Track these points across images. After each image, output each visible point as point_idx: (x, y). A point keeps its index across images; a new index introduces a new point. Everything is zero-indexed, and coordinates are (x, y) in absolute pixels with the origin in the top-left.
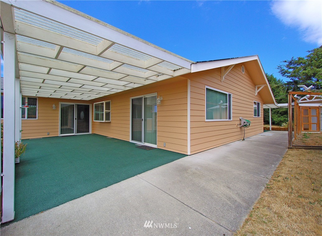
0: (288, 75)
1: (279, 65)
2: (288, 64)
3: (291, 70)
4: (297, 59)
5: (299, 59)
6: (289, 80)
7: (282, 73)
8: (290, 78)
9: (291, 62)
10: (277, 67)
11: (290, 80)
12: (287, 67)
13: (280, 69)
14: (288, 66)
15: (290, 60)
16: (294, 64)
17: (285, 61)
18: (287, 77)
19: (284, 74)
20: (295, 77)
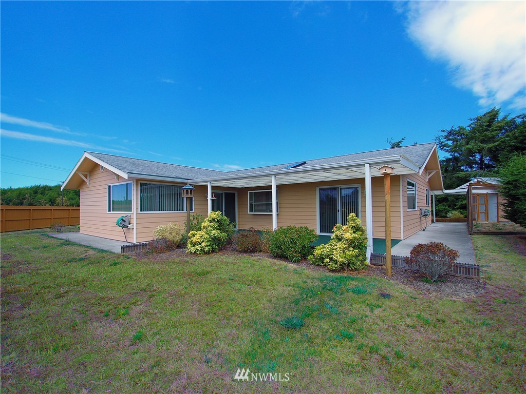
0: (447, 149)
1: (437, 136)
2: (446, 134)
3: (450, 143)
4: (457, 129)
5: (460, 128)
6: (448, 155)
7: (440, 147)
8: (450, 154)
9: (450, 132)
10: (435, 138)
11: (450, 155)
12: (445, 138)
13: (438, 141)
14: (447, 138)
15: (449, 129)
16: (455, 135)
17: (444, 131)
18: (446, 151)
19: (442, 148)
20: (456, 152)
